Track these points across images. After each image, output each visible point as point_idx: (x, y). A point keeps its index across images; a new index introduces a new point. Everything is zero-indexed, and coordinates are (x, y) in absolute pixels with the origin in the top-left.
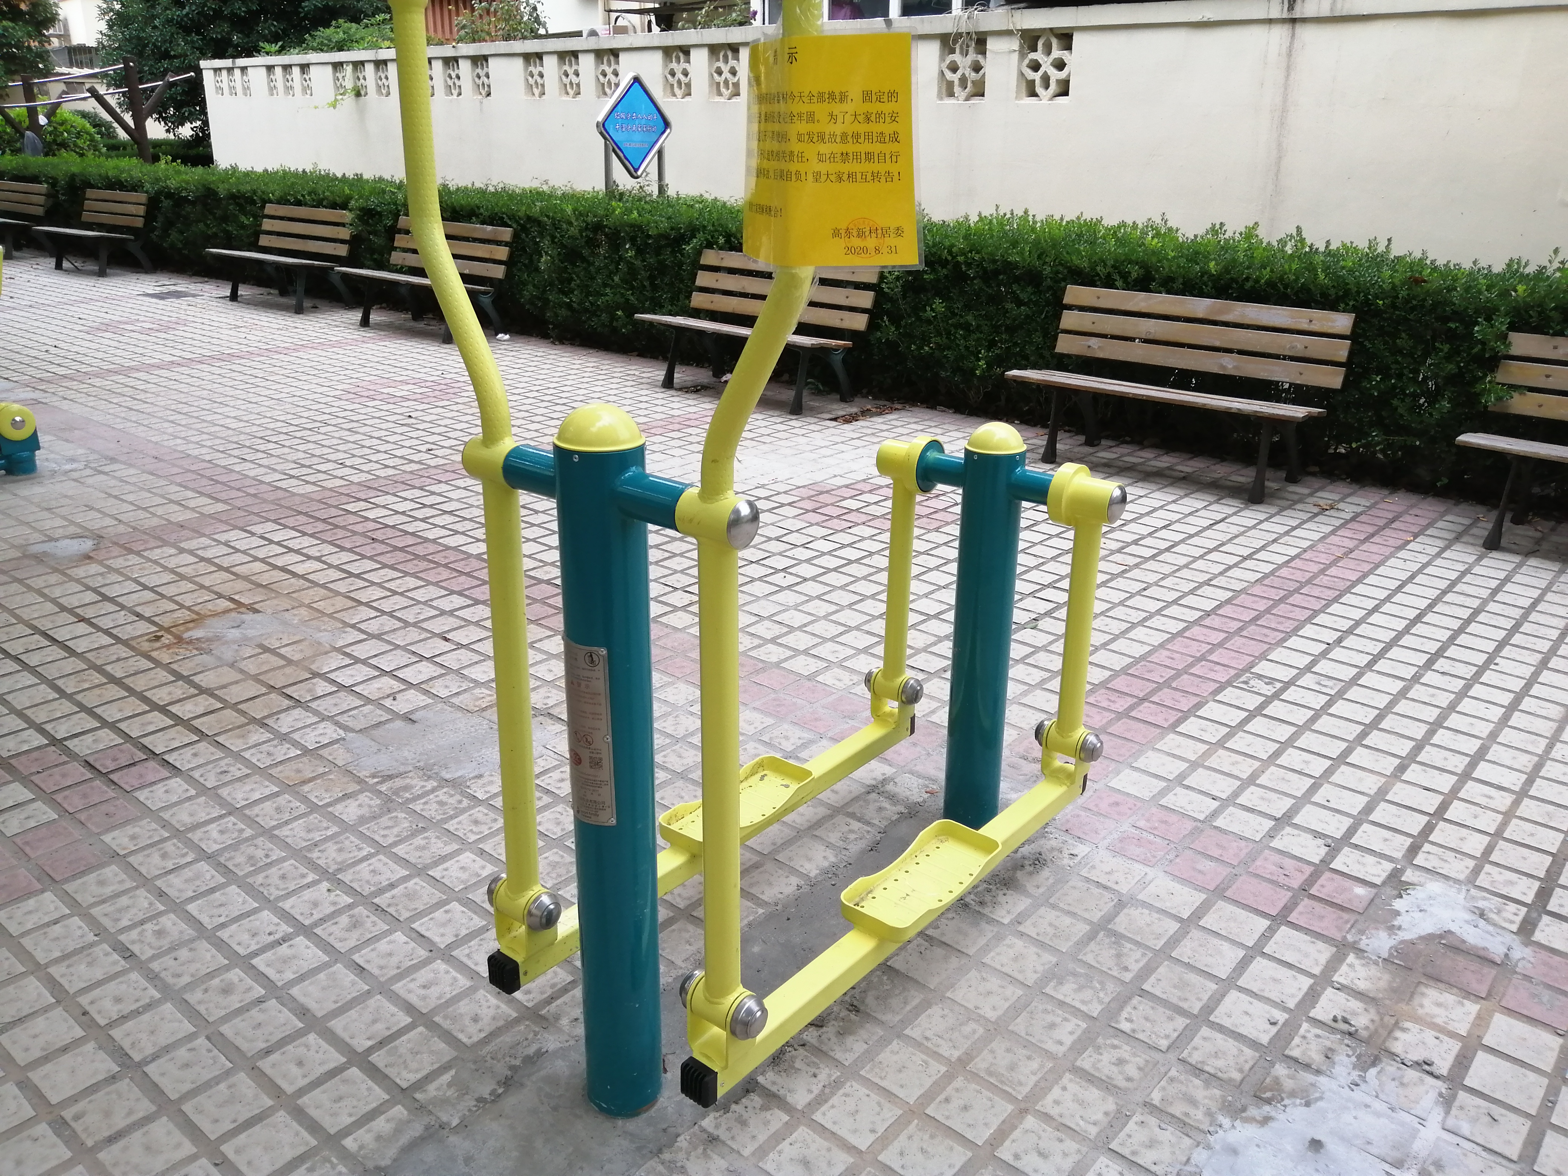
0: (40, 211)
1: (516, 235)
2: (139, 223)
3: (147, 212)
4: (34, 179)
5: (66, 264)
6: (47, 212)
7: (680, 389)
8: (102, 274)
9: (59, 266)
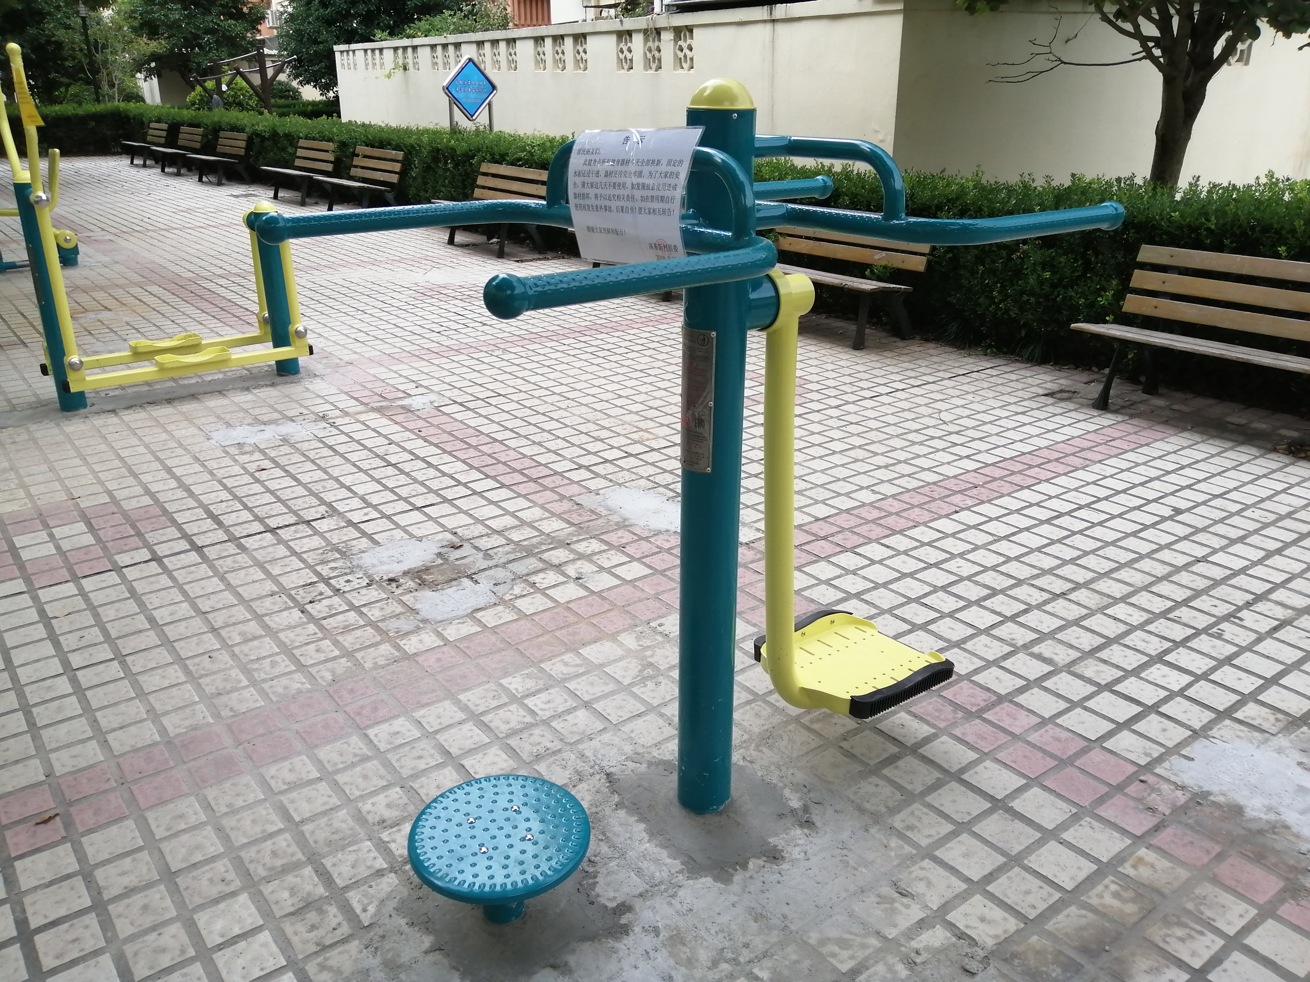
0: (198, 146)
1: (406, 156)
2: (242, 152)
3: (247, 145)
4: (197, 126)
5: (204, 179)
6: (202, 147)
7: (458, 246)
8: (219, 184)
9: (200, 180)
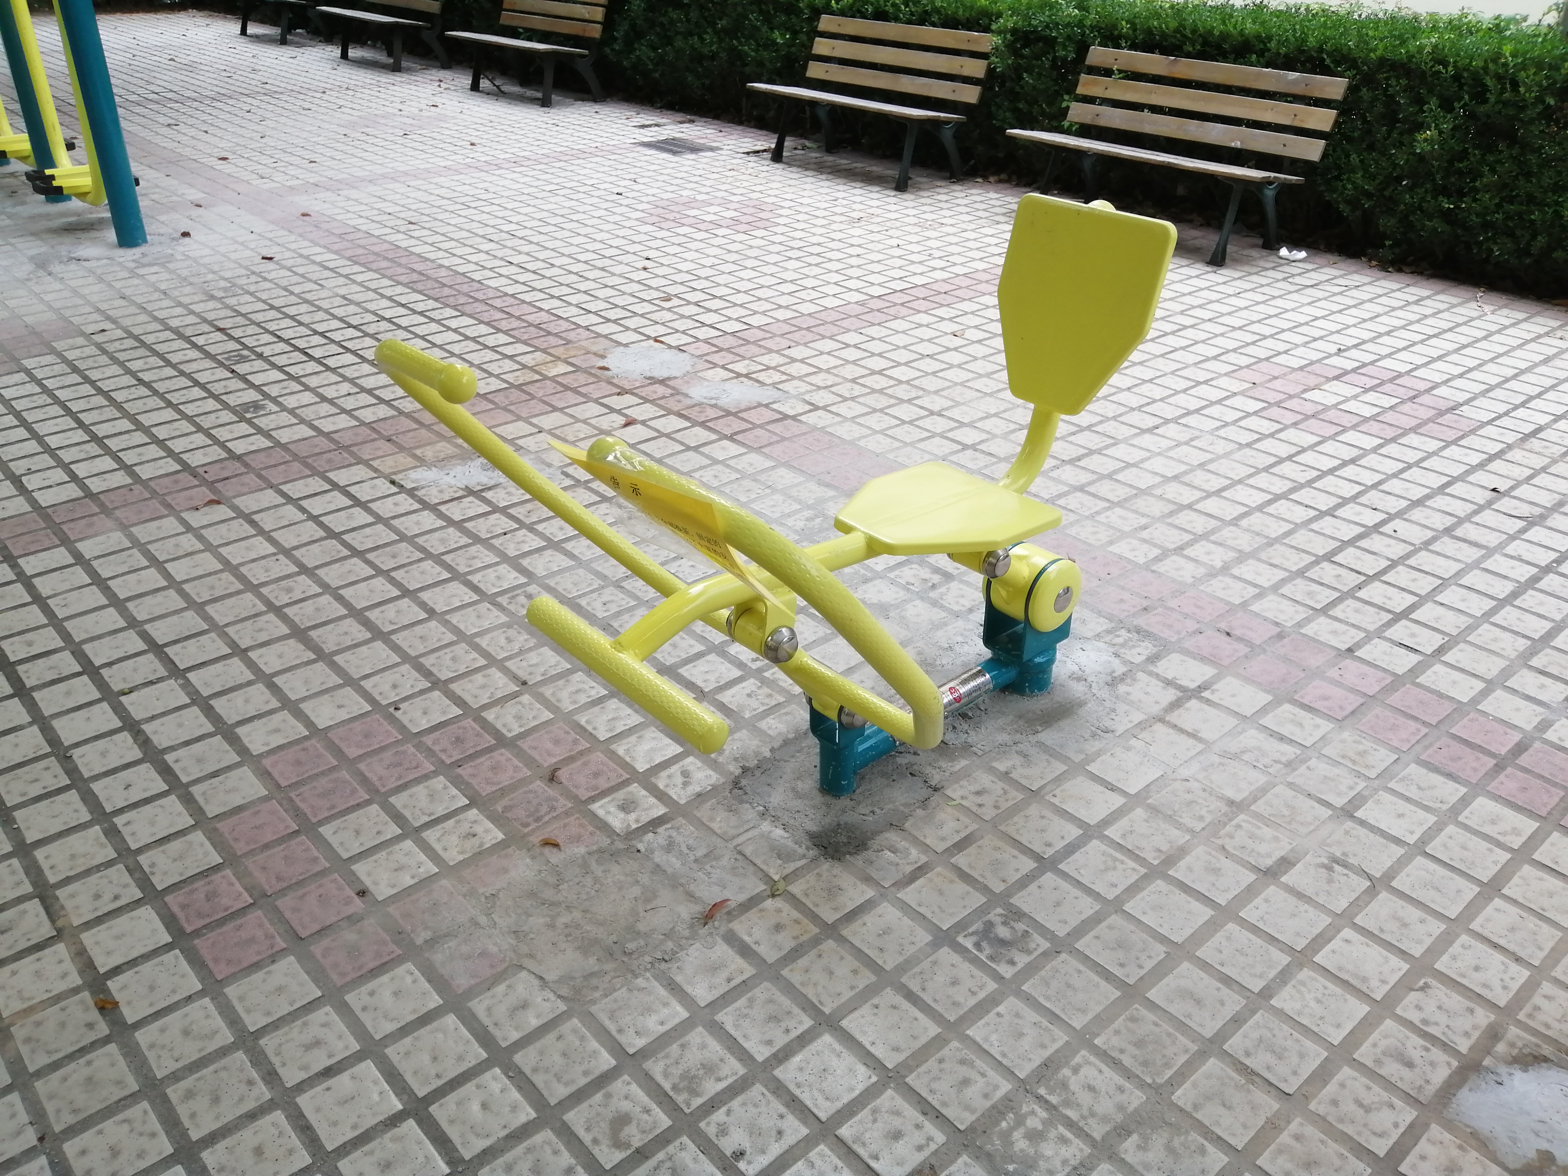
2: (595, 31)
3: (607, 16)
9: (475, 87)
